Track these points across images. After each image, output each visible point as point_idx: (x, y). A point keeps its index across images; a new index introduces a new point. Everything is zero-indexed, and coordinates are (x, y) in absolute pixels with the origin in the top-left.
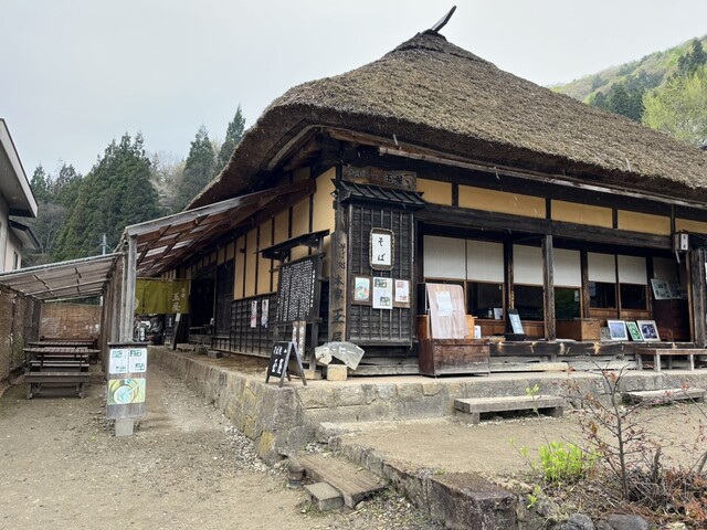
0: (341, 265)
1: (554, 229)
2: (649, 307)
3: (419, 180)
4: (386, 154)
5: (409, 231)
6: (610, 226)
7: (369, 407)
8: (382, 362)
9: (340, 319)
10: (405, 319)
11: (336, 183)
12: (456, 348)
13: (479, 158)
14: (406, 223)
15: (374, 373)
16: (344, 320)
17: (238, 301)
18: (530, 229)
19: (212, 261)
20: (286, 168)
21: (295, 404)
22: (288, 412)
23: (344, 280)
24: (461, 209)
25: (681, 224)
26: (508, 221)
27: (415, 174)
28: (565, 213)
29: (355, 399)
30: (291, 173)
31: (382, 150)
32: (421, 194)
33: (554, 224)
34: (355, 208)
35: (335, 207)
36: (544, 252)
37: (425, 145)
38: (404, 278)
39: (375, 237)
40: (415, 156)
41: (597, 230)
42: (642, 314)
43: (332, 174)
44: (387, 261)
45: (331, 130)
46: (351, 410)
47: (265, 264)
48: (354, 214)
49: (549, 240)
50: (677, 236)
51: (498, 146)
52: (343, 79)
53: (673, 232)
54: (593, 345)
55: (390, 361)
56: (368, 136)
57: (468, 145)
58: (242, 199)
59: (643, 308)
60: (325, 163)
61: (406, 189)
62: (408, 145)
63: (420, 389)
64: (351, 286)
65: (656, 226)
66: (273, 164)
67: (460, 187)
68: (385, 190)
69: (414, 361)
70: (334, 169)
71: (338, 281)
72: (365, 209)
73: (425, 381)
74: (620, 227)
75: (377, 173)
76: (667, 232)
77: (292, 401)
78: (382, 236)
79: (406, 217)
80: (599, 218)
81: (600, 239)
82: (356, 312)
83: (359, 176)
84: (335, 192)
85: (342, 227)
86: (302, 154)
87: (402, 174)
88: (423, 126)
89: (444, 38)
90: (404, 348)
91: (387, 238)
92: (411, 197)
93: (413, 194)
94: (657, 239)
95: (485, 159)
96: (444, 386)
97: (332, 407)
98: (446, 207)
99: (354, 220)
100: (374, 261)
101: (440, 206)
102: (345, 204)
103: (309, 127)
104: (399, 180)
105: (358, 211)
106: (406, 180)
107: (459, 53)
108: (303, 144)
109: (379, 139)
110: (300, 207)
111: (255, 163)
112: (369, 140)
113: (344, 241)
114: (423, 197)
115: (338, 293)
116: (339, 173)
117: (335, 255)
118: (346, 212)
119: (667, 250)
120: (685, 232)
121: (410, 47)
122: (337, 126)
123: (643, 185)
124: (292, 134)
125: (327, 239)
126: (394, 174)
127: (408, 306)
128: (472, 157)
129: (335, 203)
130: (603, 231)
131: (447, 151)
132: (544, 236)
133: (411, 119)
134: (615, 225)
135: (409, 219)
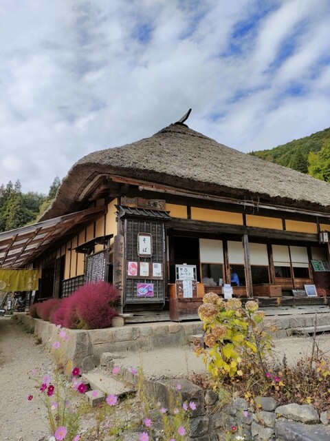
0: (120, 255)
1: (248, 231)
2: (311, 276)
3: (167, 204)
4: (144, 190)
5: (162, 234)
6: (282, 229)
7: (135, 342)
8: (147, 314)
9: (120, 288)
10: (160, 287)
11: (118, 207)
12: (191, 304)
13: (199, 191)
14: (160, 229)
15: (141, 321)
16: (122, 288)
17: (66, 280)
18: (235, 231)
19: (54, 256)
20: (90, 200)
21: (88, 342)
22: (83, 346)
23: (122, 264)
24: (193, 220)
25: (323, 227)
26: (221, 227)
27: (165, 201)
28: (254, 222)
29: (127, 336)
30: (94, 202)
31: (141, 188)
32: (169, 212)
33: (248, 228)
34: (128, 221)
35: (117, 221)
36: (243, 244)
37: (167, 185)
38: (159, 262)
39: (141, 238)
40: (161, 191)
41: (274, 231)
42: (307, 281)
43: (115, 202)
44: (149, 252)
45: (112, 177)
46: (124, 344)
47: (82, 256)
48: (128, 224)
49: (246, 238)
50: (321, 234)
51: (208, 184)
52: (118, 150)
53: (319, 232)
54: (276, 300)
55: (152, 313)
56: (134, 180)
57: (191, 184)
58: (62, 218)
59: (307, 277)
60: (111, 196)
61: (159, 210)
62: (158, 185)
63: (167, 329)
64: (126, 267)
65: (308, 229)
66: (81, 197)
67: (192, 208)
68: (154, 211)
69: (167, 312)
70: (116, 199)
71: (119, 265)
72: (135, 222)
73: (170, 324)
74: (287, 229)
75: (142, 201)
76: (315, 232)
77: (86, 340)
78: (145, 237)
79: (159, 226)
80: (274, 224)
81: (276, 236)
82: (130, 283)
83: (131, 203)
84: (117, 212)
85: (121, 233)
86: (98, 191)
87: (157, 201)
88: (164, 174)
89: (187, 126)
90: (161, 304)
91: (148, 239)
92: (162, 214)
93: (163, 212)
94: (309, 236)
95: (203, 192)
96: (182, 327)
97: (111, 342)
98: (183, 220)
99: (128, 228)
100: (141, 252)
101: (180, 219)
102: (123, 218)
103: (100, 176)
104: (155, 205)
105: (131, 223)
106: (160, 205)
107: (194, 134)
108: (98, 185)
109: (141, 181)
110: (99, 222)
111: (71, 197)
112: (135, 182)
113: (122, 241)
114: (170, 214)
115: (118, 272)
116: (119, 201)
117: (117, 249)
118: (123, 224)
119: (316, 242)
120: (326, 231)
121: (166, 132)
122: (115, 174)
123: (295, 205)
124: (90, 180)
125: (112, 240)
126: (152, 202)
127: (162, 279)
128: (195, 191)
129: (117, 218)
130: (278, 232)
131: (181, 188)
132: (243, 235)
133: (156, 170)
134: (284, 228)
135: (161, 227)
